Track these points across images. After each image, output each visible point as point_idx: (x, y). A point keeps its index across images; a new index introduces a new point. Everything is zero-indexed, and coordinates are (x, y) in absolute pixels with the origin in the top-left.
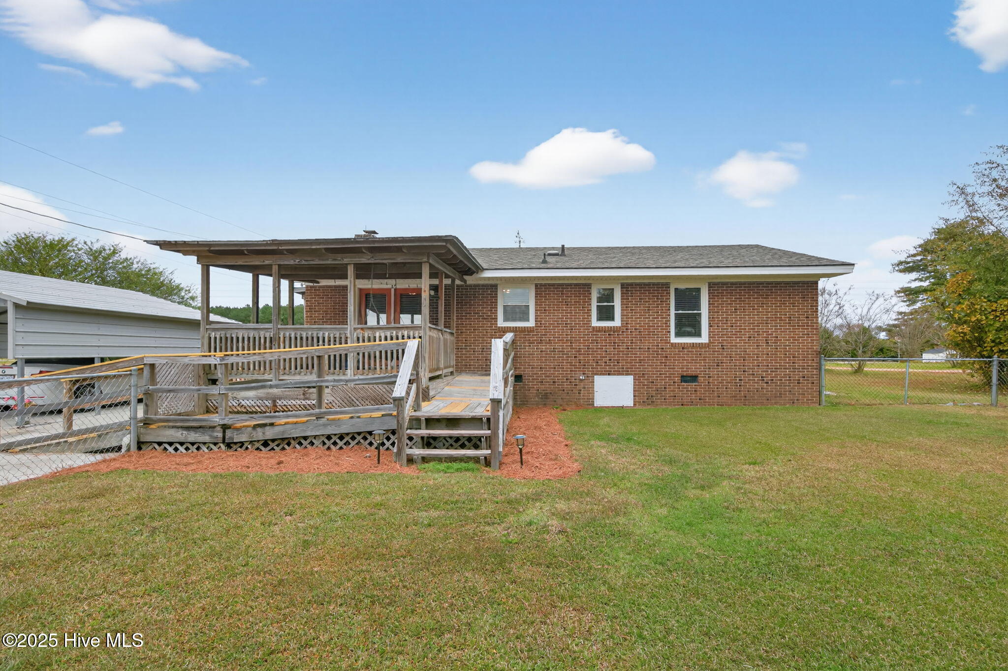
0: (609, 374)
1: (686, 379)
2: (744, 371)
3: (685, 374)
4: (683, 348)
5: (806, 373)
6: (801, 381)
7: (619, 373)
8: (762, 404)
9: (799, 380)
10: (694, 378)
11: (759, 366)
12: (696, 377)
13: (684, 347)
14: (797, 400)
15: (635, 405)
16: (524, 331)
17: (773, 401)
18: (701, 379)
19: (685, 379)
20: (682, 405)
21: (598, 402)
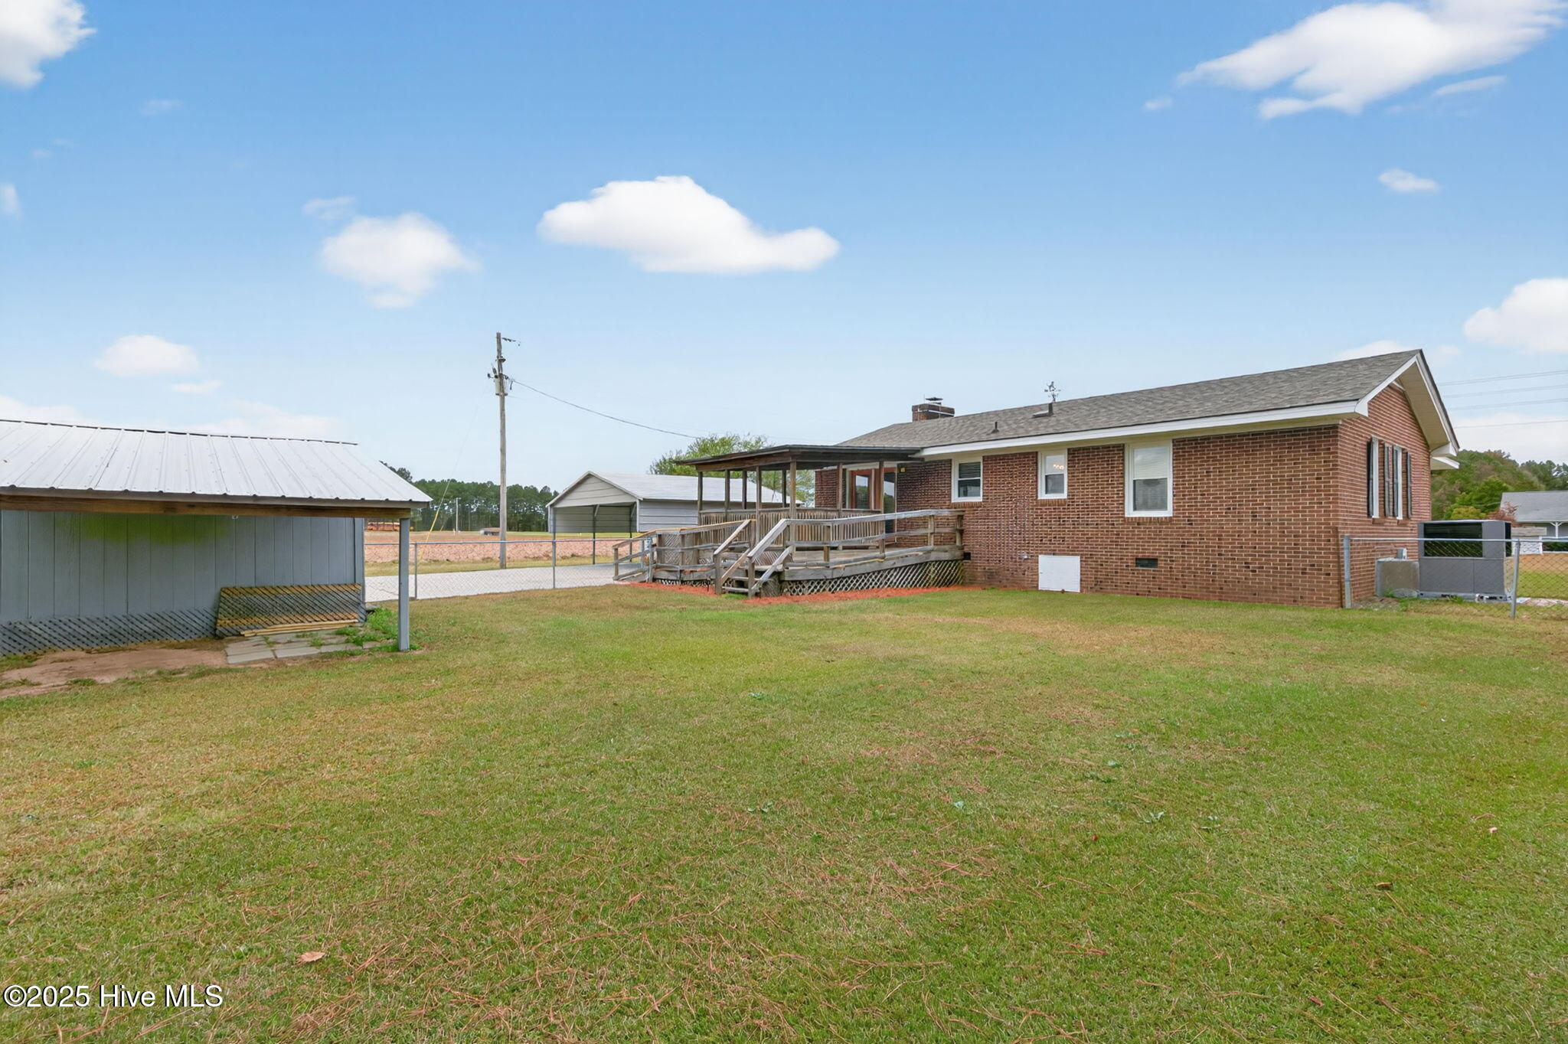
0: (1054, 554)
1: (1142, 562)
2: (1219, 555)
3: (1140, 556)
4: (1138, 524)
5: (1315, 559)
6: (1308, 571)
7: (1063, 553)
8: (1246, 600)
9: (1305, 569)
10: (1152, 562)
11: (1242, 547)
12: (1155, 560)
13: (1139, 522)
14: (1301, 597)
15: (1081, 591)
16: (972, 507)
17: (1264, 597)
18: (1161, 564)
19: (1140, 562)
20: (1138, 594)
21: (1043, 585)
